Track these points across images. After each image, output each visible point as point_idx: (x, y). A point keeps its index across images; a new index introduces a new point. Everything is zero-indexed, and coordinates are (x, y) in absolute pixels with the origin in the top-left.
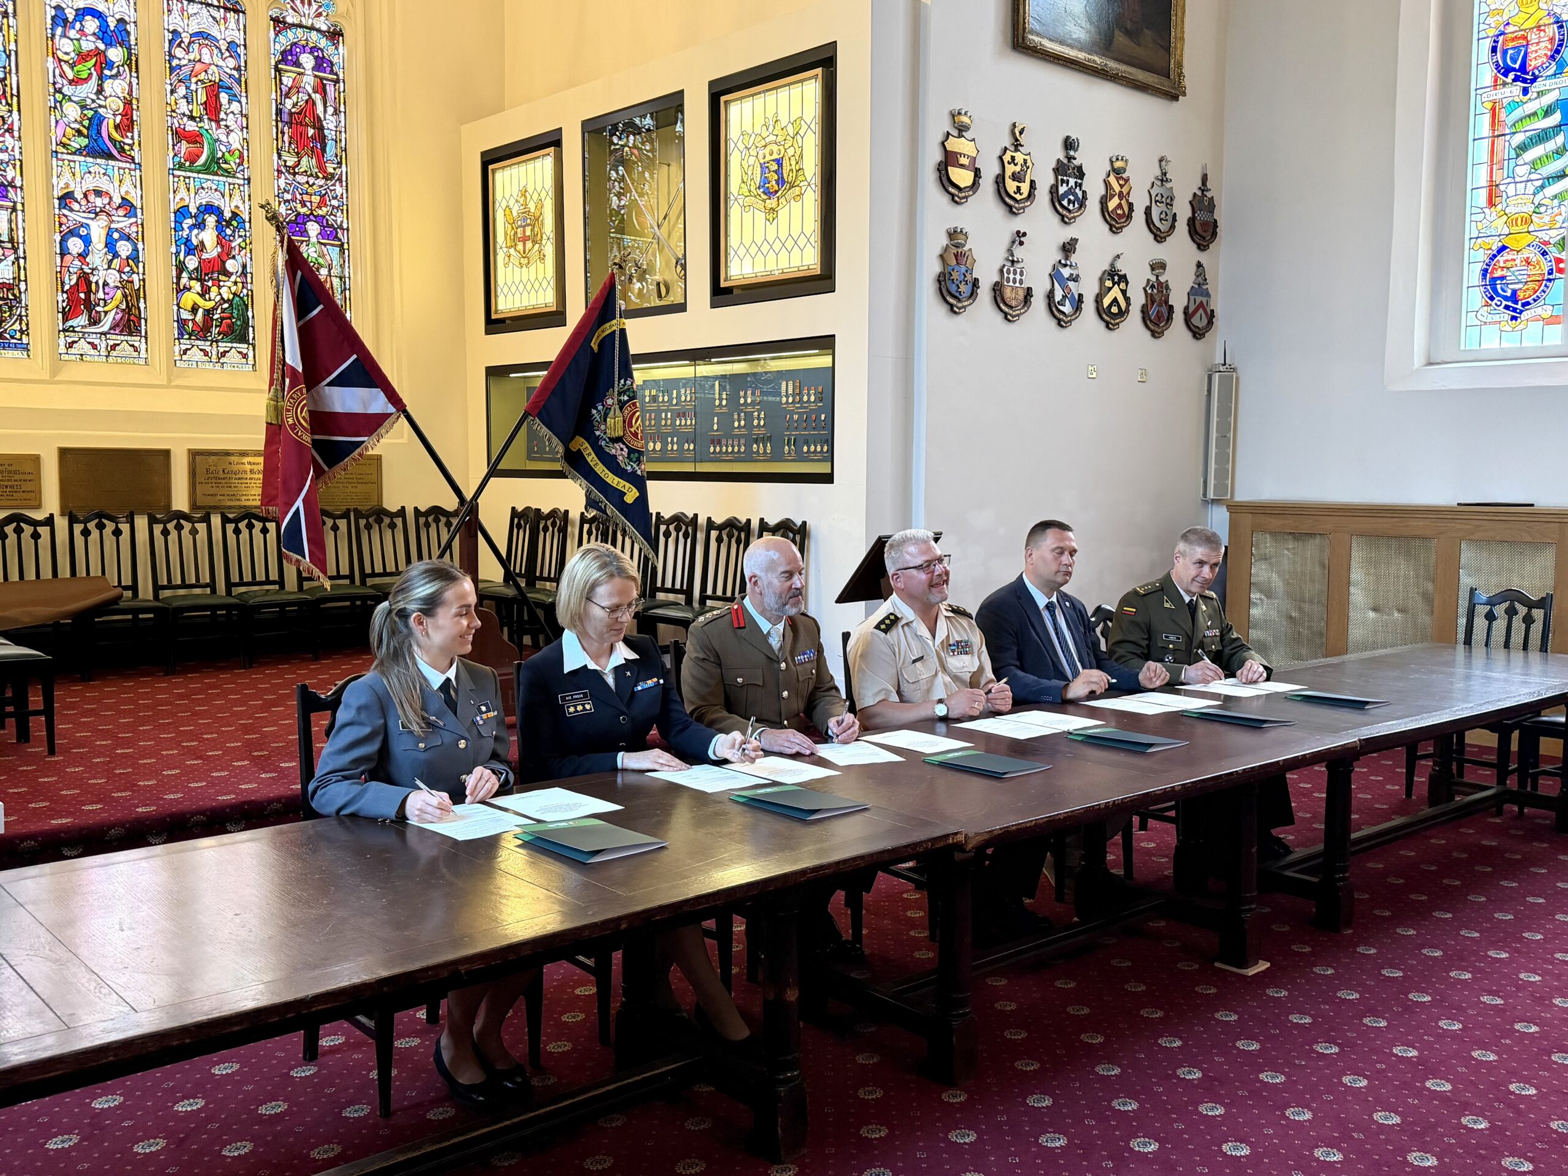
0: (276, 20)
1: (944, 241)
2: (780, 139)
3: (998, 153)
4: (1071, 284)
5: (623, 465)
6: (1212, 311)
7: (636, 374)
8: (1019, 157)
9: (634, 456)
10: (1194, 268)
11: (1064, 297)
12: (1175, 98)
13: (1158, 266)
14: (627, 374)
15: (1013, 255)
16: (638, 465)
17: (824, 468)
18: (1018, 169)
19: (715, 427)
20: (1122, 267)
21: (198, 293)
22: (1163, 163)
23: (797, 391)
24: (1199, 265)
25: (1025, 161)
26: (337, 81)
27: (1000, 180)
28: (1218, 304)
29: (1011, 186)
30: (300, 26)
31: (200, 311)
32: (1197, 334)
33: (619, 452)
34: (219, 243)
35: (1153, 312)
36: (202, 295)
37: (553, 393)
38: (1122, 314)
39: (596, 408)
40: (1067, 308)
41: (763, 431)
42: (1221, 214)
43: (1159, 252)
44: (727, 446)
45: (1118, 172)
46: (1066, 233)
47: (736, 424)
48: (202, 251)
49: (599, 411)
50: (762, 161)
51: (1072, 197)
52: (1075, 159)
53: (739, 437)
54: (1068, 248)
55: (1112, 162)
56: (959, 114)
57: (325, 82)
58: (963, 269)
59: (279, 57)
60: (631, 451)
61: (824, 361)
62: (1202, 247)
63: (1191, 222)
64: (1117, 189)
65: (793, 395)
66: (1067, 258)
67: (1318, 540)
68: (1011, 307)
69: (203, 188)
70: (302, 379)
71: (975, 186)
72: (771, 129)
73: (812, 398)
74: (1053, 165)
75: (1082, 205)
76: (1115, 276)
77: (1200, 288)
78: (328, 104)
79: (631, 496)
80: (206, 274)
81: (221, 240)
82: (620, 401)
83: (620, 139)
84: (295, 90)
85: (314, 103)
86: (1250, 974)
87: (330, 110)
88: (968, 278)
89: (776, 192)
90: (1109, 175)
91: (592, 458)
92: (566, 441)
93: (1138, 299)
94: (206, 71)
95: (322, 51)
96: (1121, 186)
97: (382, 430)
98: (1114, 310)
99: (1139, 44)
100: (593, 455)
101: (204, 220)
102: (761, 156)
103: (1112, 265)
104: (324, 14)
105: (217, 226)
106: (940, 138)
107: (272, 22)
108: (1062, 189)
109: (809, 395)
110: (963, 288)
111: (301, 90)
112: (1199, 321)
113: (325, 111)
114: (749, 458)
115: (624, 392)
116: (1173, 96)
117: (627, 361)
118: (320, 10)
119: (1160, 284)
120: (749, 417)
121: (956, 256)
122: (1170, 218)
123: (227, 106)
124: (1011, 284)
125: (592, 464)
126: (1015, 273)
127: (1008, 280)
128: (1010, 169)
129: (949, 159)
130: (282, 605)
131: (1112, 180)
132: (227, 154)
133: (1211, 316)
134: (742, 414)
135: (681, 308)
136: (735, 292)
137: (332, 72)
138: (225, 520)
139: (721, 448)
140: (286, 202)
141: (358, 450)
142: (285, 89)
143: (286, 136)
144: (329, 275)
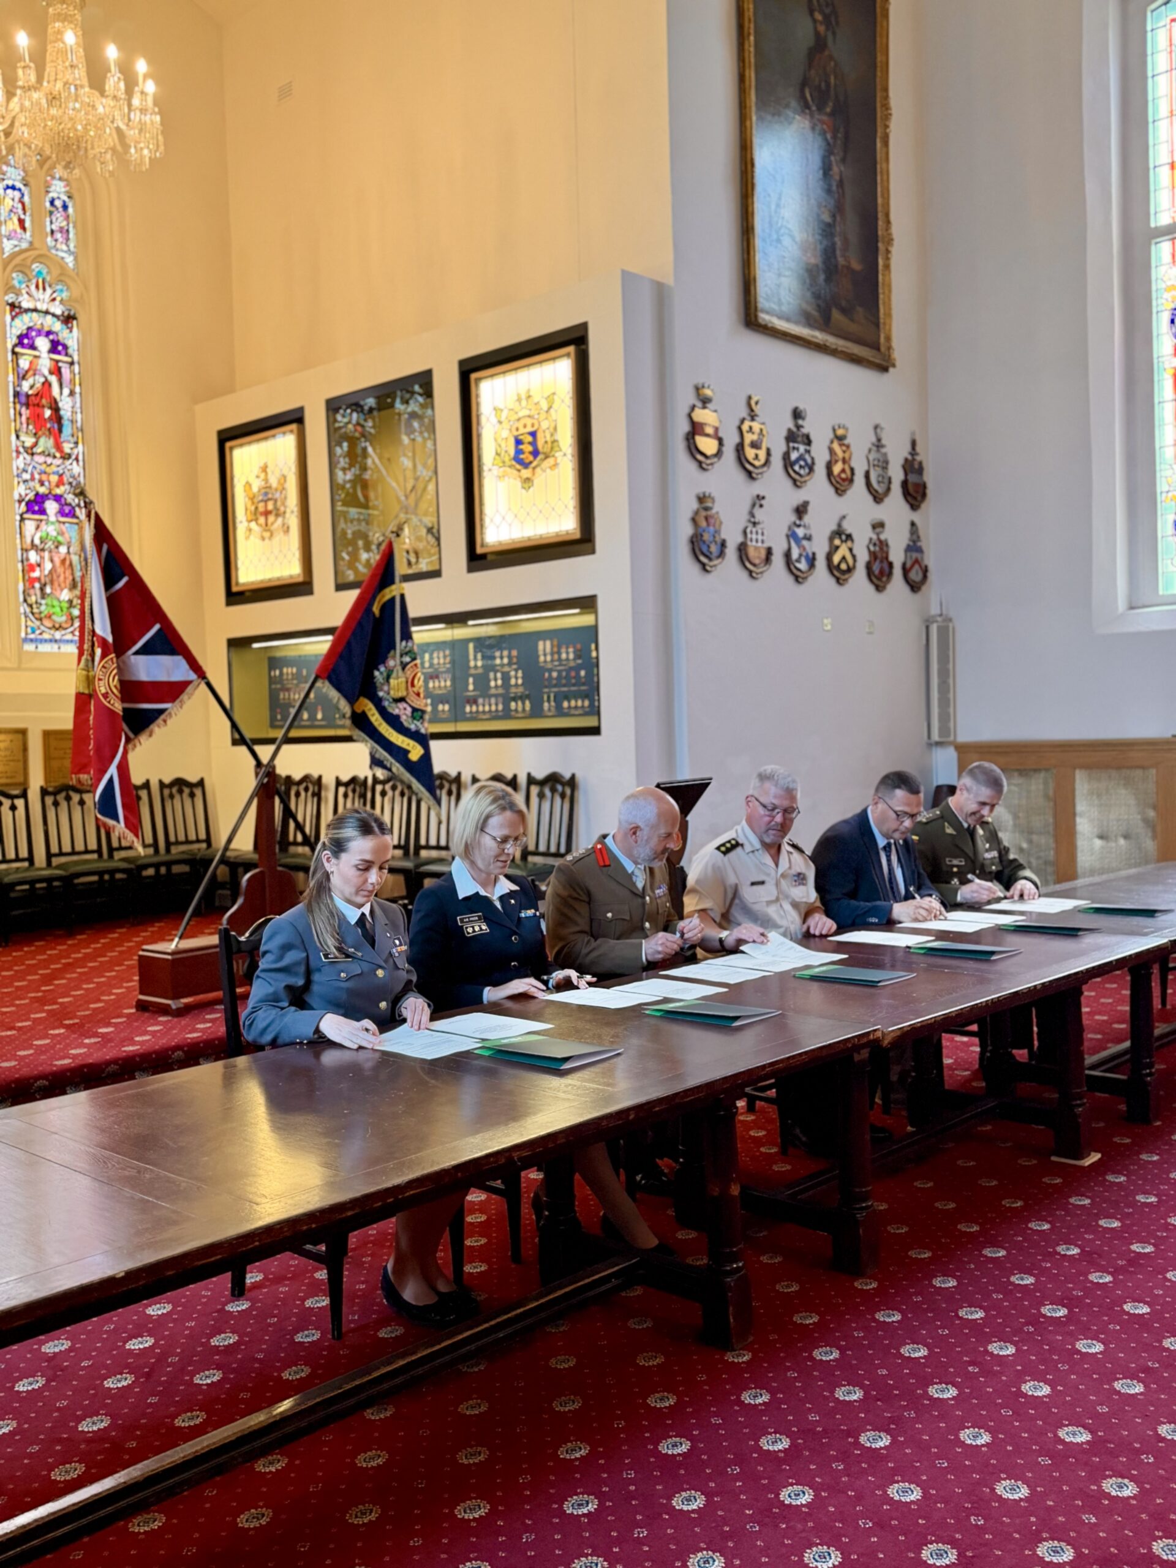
0: (13, 306)
1: (695, 505)
2: (532, 413)
3: (737, 423)
4: (805, 543)
5: (406, 724)
6: (926, 567)
7: (415, 636)
8: (756, 426)
9: (417, 714)
10: (908, 527)
11: (800, 555)
12: (884, 369)
13: (878, 526)
14: (407, 636)
15: (753, 516)
16: (422, 723)
17: (589, 722)
18: (755, 437)
19: (471, 687)
20: (848, 527)
22: (878, 430)
23: (555, 649)
24: (913, 524)
25: (761, 430)
26: (72, 363)
27: (740, 448)
28: (931, 559)
29: (750, 453)
30: (35, 310)
32: (915, 587)
33: (402, 711)
35: (876, 568)
37: (341, 656)
38: (850, 570)
39: (378, 670)
40: (803, 565)
41: (521, 689)
42: (929, 477)
43: (879, 512)
44: (484, 705)
45: (840, 439)
46: (799, 497)
47: (493, 684)
49: (381, 673)
50: (516, 433)
51: (802, 463)
52: (802, 427)
53: (496, 696)
54: (801, 510)
55: (834, 430)
56: (703, 387)
57: (60, 364)
58: (712, 529)
59: (15, 340)
60: (414, 710)
61: (587, 620)
62: (914, 507)
63: (905, 484)
64: (840, 454)
65: (552, 654)
66: (800, 518)
67: (1043, 774)
68: (754, 565)
70: (112, 648)
71: (719, 454)
72: (524, 403)
73: (571, 656)
74: (784, 433)
75: (811, 469)
76: (840, 534)
77: (914, 547)
78: (64, 385)
79: (416, 753)
82: (402, 662)
83: (344, 416)
84: (31, 373)
85: (50, 385)
86: (1084, 1165)
88: (718, 539)
89: (531, 463)
90: (832, 442)
91: (375, 718)
92: (351, 702)
93: (863, 557)
95: (57, 334)
96: (844, 452)
97: (184, 696)
98: (844, 566)
99: (852, 320)
102: (514, 429)
103: (839, 525)
104: (59, 299)
106: (687, 410)
107: (8, 308)
108: (794, 456)
109: (567, 653)
110: (714, 549)
111: (37, 372)
112: (915, 575)
113: (61, 393)
114: (507, 715)
115: (406, 654)
116: (883, 368)
117: (407, 623)
118: (54, 295)
119: (881, 541)
120: (506, 678)
121: (707, 518)
122: (886, 481)
124: (754, 543)
125: (376, 724)
126: (757, 533)
127: (751, 540)
128: (749, 438)
129: (696, 429)
131: (836, 446)
133: (925, 571)
134: (499, 675)
135: (436, 574)
136: (489, 557)
137: (67, 355)
139: (477, 706)
140: (25, 481)
141: (163, 717)
142: (22, 373)
143: (24, 418)
144: (69, 552)
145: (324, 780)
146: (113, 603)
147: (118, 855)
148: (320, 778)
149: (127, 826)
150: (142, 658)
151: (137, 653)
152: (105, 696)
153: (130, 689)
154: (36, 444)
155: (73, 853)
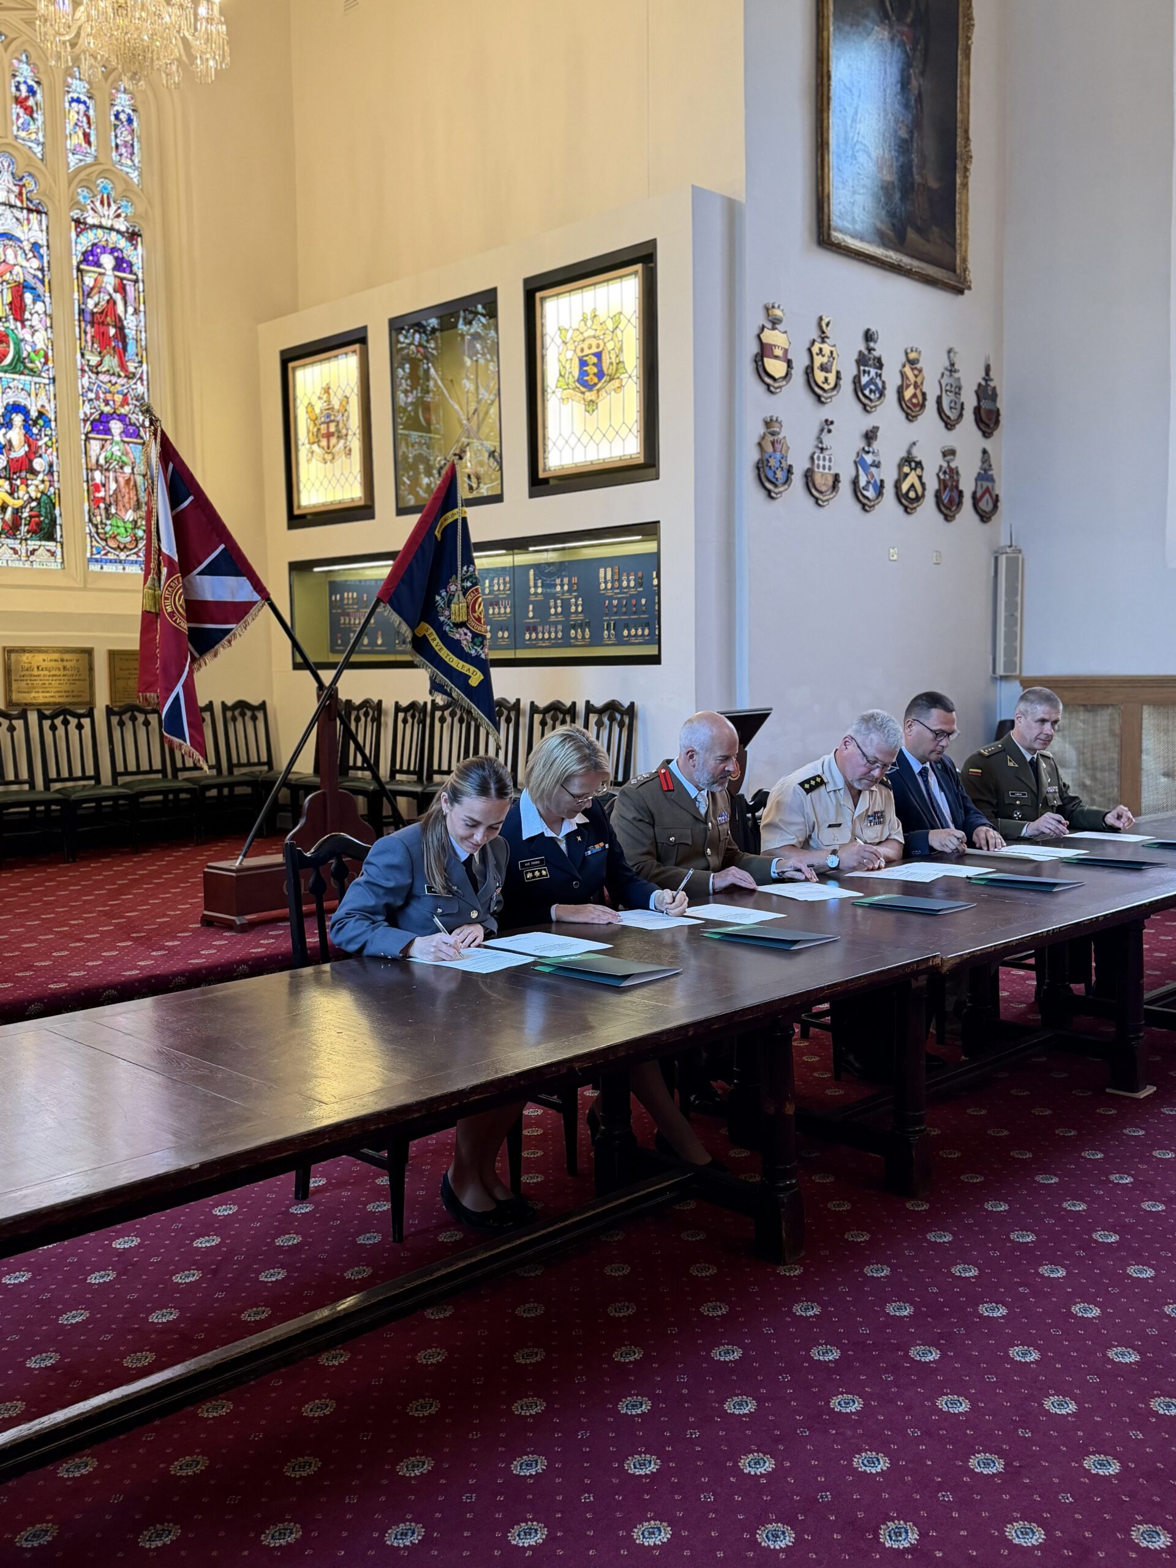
0: (77, 222)
1: (761, 429)
2: (598, 333)
3: (807, 345)
4: (873, 470)
5: (466, 649)
6: (997, 496)
7: (476, 561)
8: (827, 349)
9: (478, 640)
10: (980, 455)
11: (868, 482)
12: (960, 292)
13: (949, 453)
14: (469, 561)
15: (821, 442)
16: (482, 649)
17: (651, 650)
18: (825, 360)
19: (531, 614)
20: (918, 455)
21: (7, 492)
22: (952, 355)
23: (616, 577)
24: (985, 452)
25: (832, 352)
26: (136, 281)
27: (809, 371)
28: (1001, 489)
29: (819, 376)
30: (101, 227)
31: (9, 511)
32: (984, 517)
33: (463, 637)
34: (27, 442)
35: (945, 497)
36: (11, 494)
37: (402, 580)
38: (918, 499)
39: (440, 595)
40: (870, 493)
41: (581, 617)
42: (1002, 404)
43: (950, 439)
44: (543, 633)
45: (912, 362)
46: (867, 422)
47: (553, 611)
48: (10, 450)
49: (443, 598)
50: (580, 354)
51: (873, 387)
52: (874, 350)
53: (556, 624)
54: (870, 436)
55: (906, 354)
56: (773, 307)
57: (125, 282)
58: (778, 455)
59: (80, 257)
60: (475, 635)
61: (650, 547)
62: (987, 435)
63: (977, 411)
64: (912, 379)
65: (613, 581)
66: (869, 445)
67: (1110, 711)
68: (821, 492)
69: (10, 388)
70: (177, 567)
71: (787, 376)
72: (589, 323)
73: (632, 584)
74: (855, 356)
75: (882, 394)
76: (910, 461)
77: (985, 476)
78: (128, 304)
79: (476, 678)
80: (15, 473)
81: (29, 439)
82: (463, 587)
83: (406, 337)
84: (96, 290)
85: (115, 303)
86: (1142, 1097)
87: (131, 310)
88: (784, 465)
89: (595, 384)
90: (904, 366)
91: (436, 643)
92: (413, 626)
93: (932, 485)
94: (11, 272)
95: (122, 252)
96: (916, 376)
97: (248, 618)
98: (912, 495)
99: (928, 241)
100: (438, 640)
101: (11, 420)
102: (578, 350)
103: (909, 452)
104: (123, 215)
105: (24, 426)
106: (756, 331)
107: (73, 224)
108: (864, 379)
109: (629, 581)
110: (780, 475)
111: (102, 290)
112: (985, 505)
113: (126, 312)
114: (566, 643)
115: (467, 579)
116: (959, 288)
117: (469, 548)
118: (119, 211)
119: (951, 470)
120: (566, 605)
121: (773, 443)
122: (958, 406)
123: (32, 307)
124: (821, 470)
125: (437, 649)
126: (824, 459)
127: (818, 467)
128: (818, 360)
129: (764, 351)
130: (98, 800)
131: (907, 370)
132: (32, 355)
133: (996, 500)
134: (559, 602)
135: (498, 498)
136: (552, 482)
137: (131, 272)
138: (42, 717)
139: (537, 634)
140: (90, 400)
141: (227, 637)
142: (87, 290)
143: (89, 337)
144: (133, 473)
145: (384, 705)
146: (179, 522)
147: (182, 775)
148: (380, 702)
149: (191, 745)
150: (207, 578)
151: (200, 574)
152: (171, 614)
153: (196, 609)
154: (100, 363)
155: (138, 772)
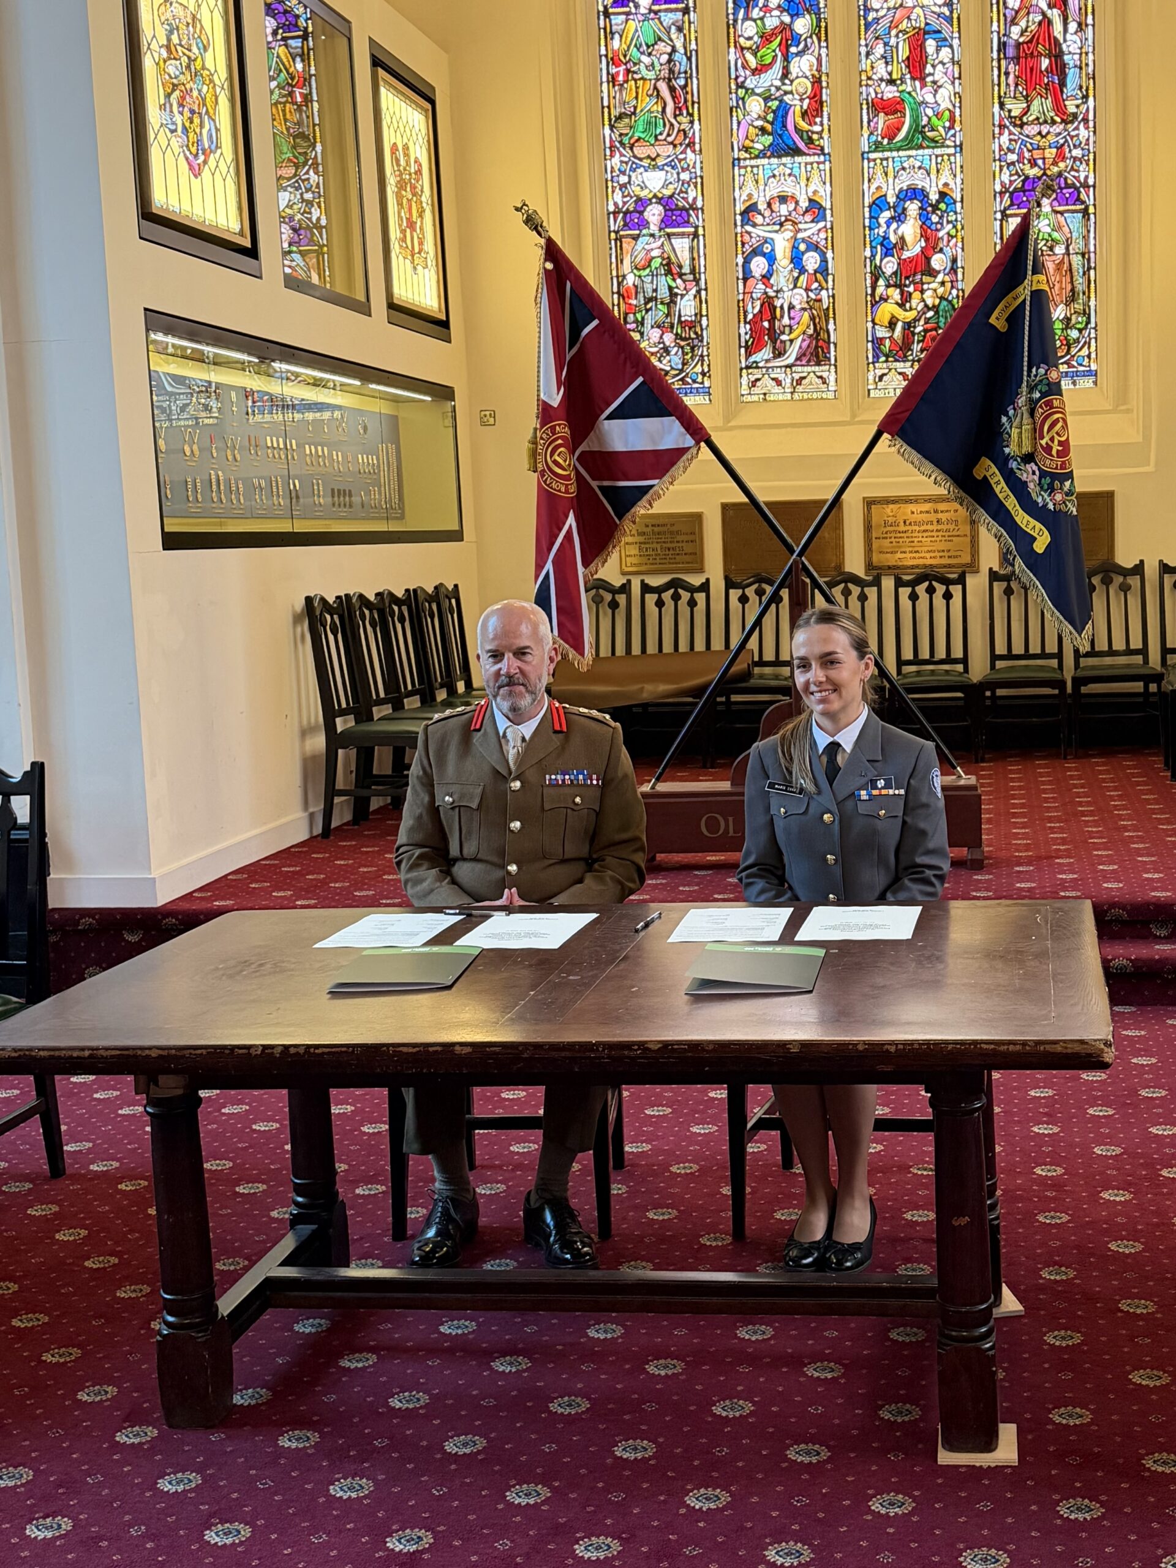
5: (1033, 496)
9: (1045, 482)
16: (1049, 495)
21: (897, 303)
31: (900, 325)
33: (1029, 474)
34: (924, 235)
36: (902, 305)
49: (1007, 418)
69: (904, 169)
78: (1070, 20)
79: (1042, 540)
81: (927, 232)
82: (1031, 400)
84: (1022, 13)
85: (1050, 22)
87: (1073, 27)
91: (1001, 488)
94: (909, 18)
97: (676, 470)
100: (1003, 483)
101: (904, 209)
105: (920, 215)
111: (1031, 10)
113: (1066, 30)
125: (1001, 496)
132: (934, 119)
140: (1013, 163)
142: (1010, 14)
143: (1011, 77)
151: (608, 418)
154: (1026, 111)
